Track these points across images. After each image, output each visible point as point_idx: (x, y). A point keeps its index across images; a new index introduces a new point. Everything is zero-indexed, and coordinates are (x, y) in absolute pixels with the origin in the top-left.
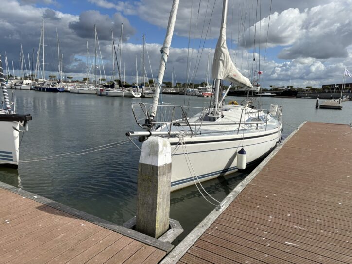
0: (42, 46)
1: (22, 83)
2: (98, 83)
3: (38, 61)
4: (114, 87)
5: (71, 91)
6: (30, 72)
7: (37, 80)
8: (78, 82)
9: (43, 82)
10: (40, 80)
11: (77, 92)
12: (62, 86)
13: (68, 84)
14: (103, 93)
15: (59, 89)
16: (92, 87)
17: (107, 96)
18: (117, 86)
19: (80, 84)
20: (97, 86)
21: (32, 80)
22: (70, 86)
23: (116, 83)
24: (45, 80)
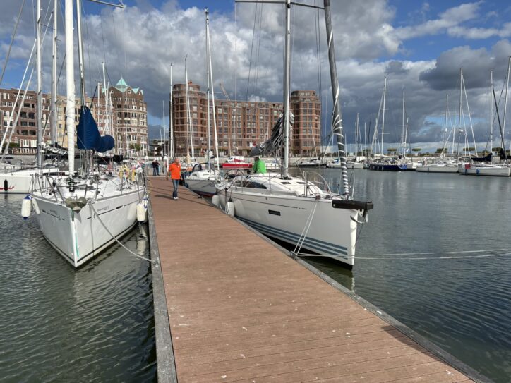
0: (382, 111)
1: (355, 160)
2: (461, 155)
3: (376, 131)
4: (490, 161)
5: (418, 169)
6: (366, 146)
7: (372, 156)
8: (428, 155)
9: (379, 158)
10: (376, 155)
11: (426, 169)
12: (404, 162)
13: (413, 158)
14: (470, 171)
15: (401, 166)
16: (451, 162)
17: (478, 174)
18: (496, 158)
19: (432, 158)
20: (460, 160)
21: (367, 156)
22: (416, 161)
23: (494, 153)
24: (383, 155)
